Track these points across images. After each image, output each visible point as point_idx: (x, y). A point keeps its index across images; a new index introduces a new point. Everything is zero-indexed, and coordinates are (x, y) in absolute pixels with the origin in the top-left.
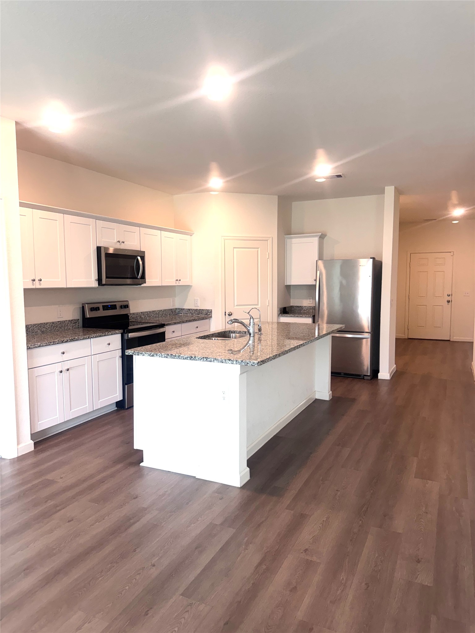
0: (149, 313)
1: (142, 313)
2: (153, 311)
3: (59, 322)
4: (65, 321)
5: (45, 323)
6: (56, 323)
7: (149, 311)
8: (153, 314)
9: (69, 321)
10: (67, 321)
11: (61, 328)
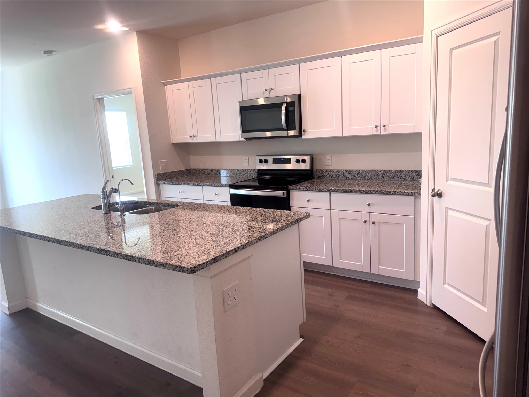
0: (361, 171)
1: (347, 170)
2: (371, 171)
3: (242, 169)
4: (248, 170)
5: (231, 169)
6: (240, 170)
7: (362, 170)
8: (370, 175)
9: (251, 170)
10: (249, 169)
11: (244, 175)
